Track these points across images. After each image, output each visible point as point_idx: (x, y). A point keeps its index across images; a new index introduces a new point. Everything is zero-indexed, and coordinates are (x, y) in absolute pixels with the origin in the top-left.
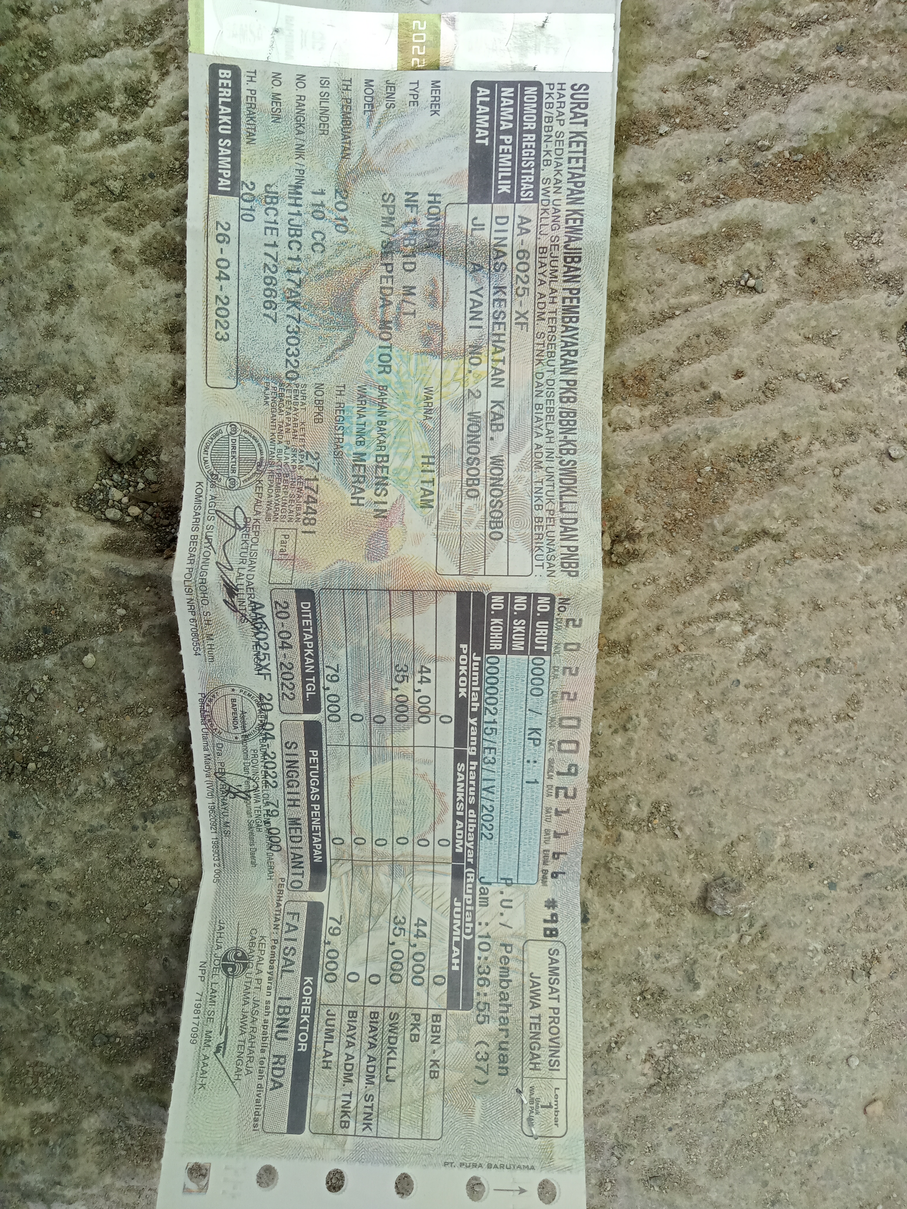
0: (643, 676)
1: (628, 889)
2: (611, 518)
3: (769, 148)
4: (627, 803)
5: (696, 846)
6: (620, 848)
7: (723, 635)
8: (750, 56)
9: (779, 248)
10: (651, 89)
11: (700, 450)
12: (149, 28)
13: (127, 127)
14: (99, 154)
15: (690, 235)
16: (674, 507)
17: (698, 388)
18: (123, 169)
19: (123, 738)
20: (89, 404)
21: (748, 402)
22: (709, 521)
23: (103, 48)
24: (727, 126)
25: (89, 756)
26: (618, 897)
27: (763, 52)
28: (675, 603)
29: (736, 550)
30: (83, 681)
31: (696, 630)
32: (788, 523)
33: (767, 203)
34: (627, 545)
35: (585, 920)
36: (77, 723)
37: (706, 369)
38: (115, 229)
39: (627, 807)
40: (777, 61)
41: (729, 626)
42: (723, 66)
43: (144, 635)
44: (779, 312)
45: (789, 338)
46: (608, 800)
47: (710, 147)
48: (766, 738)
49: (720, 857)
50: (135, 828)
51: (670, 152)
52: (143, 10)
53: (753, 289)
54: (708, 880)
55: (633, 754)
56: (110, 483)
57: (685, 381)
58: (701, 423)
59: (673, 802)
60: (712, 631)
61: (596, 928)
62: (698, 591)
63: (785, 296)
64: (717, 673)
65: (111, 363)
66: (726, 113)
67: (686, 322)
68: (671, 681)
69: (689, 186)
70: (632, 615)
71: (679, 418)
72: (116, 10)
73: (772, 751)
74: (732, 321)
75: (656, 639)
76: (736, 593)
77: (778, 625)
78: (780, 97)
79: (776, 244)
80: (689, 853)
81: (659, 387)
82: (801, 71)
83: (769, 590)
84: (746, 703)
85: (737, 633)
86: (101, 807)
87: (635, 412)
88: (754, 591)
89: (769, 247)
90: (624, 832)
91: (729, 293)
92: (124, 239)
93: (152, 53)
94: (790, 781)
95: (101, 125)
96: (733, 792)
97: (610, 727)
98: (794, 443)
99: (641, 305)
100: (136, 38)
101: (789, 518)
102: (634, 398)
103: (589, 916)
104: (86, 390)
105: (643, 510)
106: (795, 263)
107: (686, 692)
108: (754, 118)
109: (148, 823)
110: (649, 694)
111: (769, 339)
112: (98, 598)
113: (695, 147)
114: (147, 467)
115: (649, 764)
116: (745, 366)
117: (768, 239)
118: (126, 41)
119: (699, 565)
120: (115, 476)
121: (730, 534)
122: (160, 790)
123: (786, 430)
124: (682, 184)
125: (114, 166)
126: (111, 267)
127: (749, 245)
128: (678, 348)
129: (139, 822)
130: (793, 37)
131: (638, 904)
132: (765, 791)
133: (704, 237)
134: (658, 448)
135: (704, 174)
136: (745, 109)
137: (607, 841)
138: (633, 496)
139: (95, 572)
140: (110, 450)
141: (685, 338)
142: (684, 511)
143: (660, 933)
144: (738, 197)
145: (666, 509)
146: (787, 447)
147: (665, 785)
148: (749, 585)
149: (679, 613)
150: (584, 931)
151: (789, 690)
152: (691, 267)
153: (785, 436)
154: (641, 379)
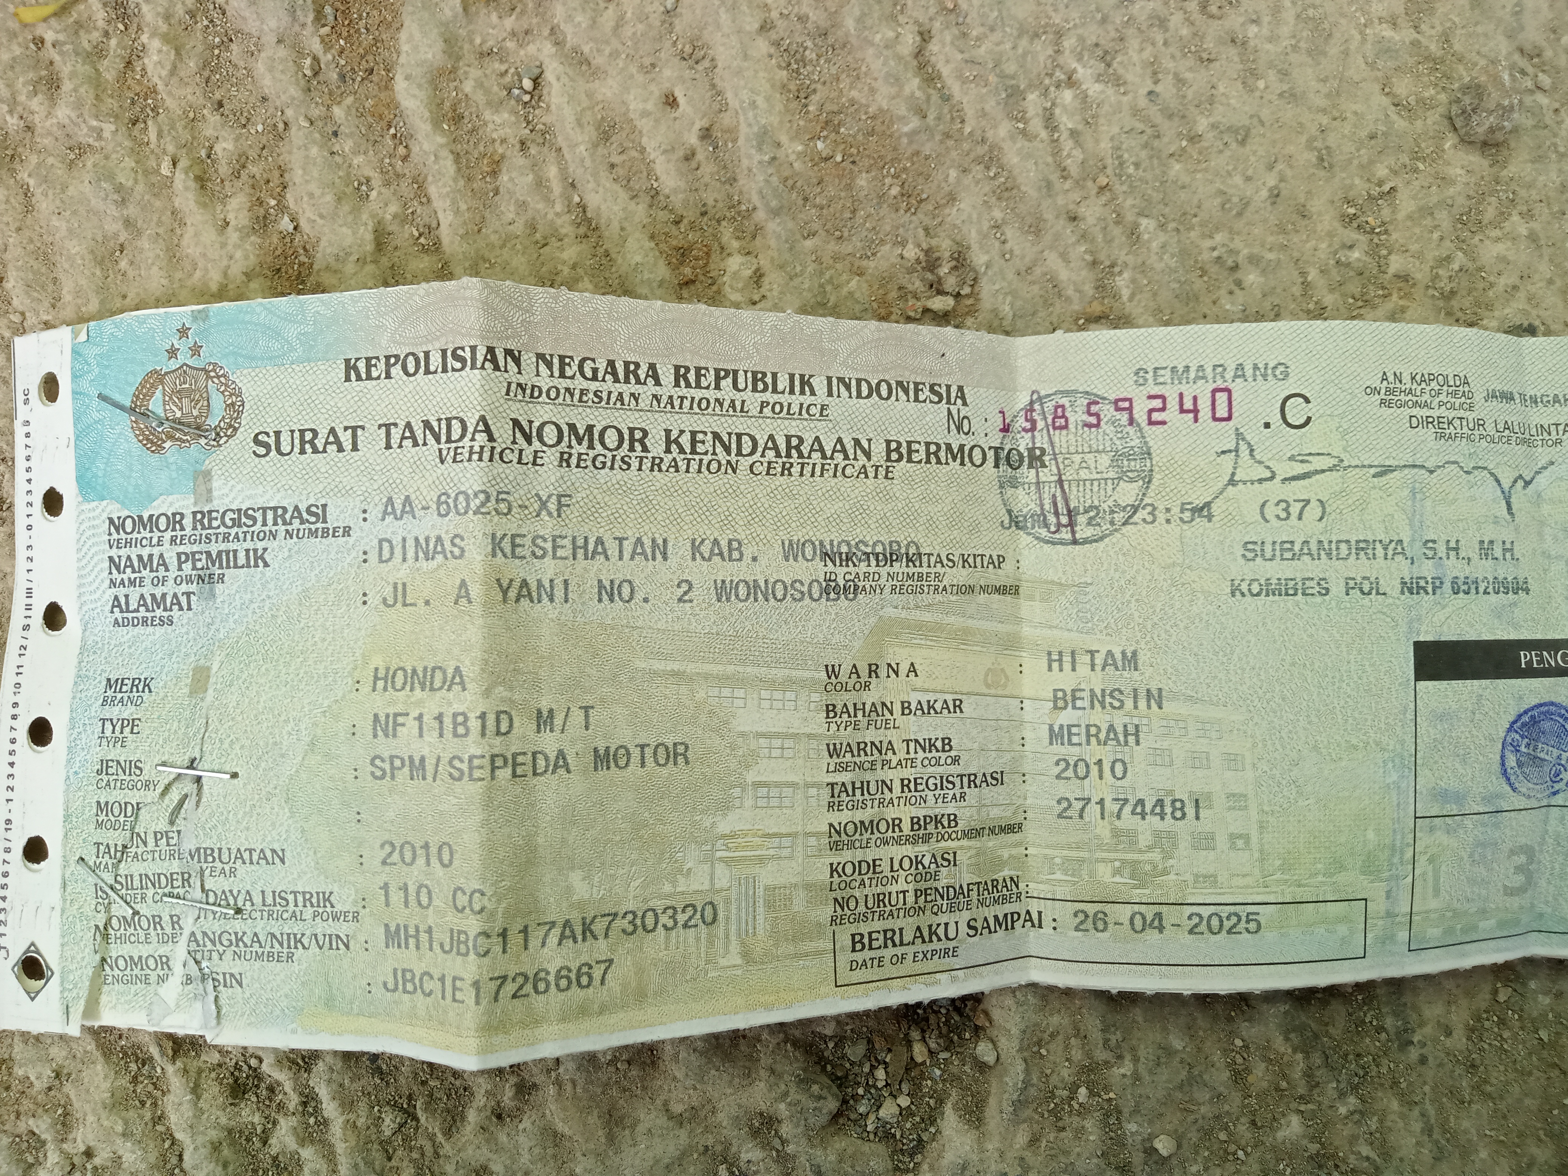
0: (1149, 241)
1: (1479, 264)
2: (900, 297)
3: (315, 59)
4: (1348, 265)
5: (1405, 159)
6: (1418, 276)
7: (1078, 118)
8: (170, 93)
9: (471, 41)
10: (223, 245)
11: (793, 157)
12: (133, 1067)
13: (293, 1101)
14: (340, 1148)
15: (455, 180)
16: (882, 197)
17: (694, 165)
18: (362, 1107)
19: (1284, 1084)
20: (749, 1156)
21: (713, 86)
22: (905, 140)
23: (167, 1145)
24: (281, 126)
25: (1313, 1139)
26: (1492, 279)
27: (164, 73)
28: (1032, 193)
29: (946, 98)
30: (1197, 1153)
31: (1073, 161)
32: (902, 19)
33: (403, 59)
34: (944, 270)
35: (1531, 331)
36: (1262, 1161)
37: (665, 152)
38: (463, 1118)
39: (1356, 265)
40: (178, 53)
41: (1064, 107)
42: (186, 136)
43: (1120, 1057)
44: (571, 41)
45: (612, 24)
46: (1344, 295)
47: (314, 151)
48: (1233, 52)
49: (1419, 123)
50: (1423, 1060)
51: (324, 212)
52: (106, 1077)
53: (536, 81)
54: (1456, 140)
55: (1271, 256)
56: (872, 1117)
57: (682, 184)
58: (750, 157)
59: (1340, 194)
60: (1074, 134)
61: (1542, 313)
62: (1012, 157)
63: (546, 32)
64: (1140, 126)
65: (679, 1120)
66: (260, 128)
67: (591, 185)
68: (1156, 196)
69: (376, 182)
70: (1053, 261)
71: (741, 193)
72: (106, 1123)
73: (1252, 43)
74: (589, 113)
75: (1091, 220)
76: (1015, 95)
77: (1059, 35)
78: (233, 46)
79: (466, 46)
80: (1416, 170)
81: (692, 226)
82: (192, 15)
83: (1008, 46)
84: (1180, 81)
85: (1076, 97)
86: (1392, 1117)
87: (734, 263)
88: (1011, 68)
89: (469, 56)
90: (1392, 270)
91: (543, 120)
92: (480, 1100)
93: (173, 1060)
94: (1298, 16)
95: (292, 1144)
96: (1321, 102)
97: (1231, 293)
98: (775, 14)
99: (565, 255)
100: (150, 1088)
101: (893, 18)
102: (712, 266)
103: (1526, 324)
104: (725, 1161)
105: (887, 247)
106: (494, 17)
107: (1172, 173)
108: (267, 83)
109: (1415, 1040)
110: (1178, 230)
111: (614, 55)
112: (1063, 1134)
113: (315, 174)
114: (844, 1056)
115: (1284, 232)
116: (656, 91)
117: (459, 58)
118: (155, 1104)
119: (972, 156)
120: (862, 1109)
121: (924, 107)
122: (1363, 1022)
123: (757, 26)
124: (374, 194)
125: (361, 1122)
126: (526, 1124)
127: (468, 87)
128: (633, 197)
129: (1414, 1054)
130: (139, 28)
131: (1500, 248)
132: (1316, 53)
133: (457, 157)
134: (790, 225)
135: (358, 160)
136: (252, 100)
137: (1407, 296)
138: (865, 263)
139: (1022, 1138)
140: (824, 1119)
141: (616, 187)
142: (888, 181)
143: (1543, 212)
144: (393, 105)
145: (885, 210)
146: (781, 24)
147: (1316, 205)
148: (1002, 76)
149: (1049, 185)
150: (1548, 333)
151: (1159, 18)
152: (504, 178)
153: (765, 27)
154: (683, 253)
